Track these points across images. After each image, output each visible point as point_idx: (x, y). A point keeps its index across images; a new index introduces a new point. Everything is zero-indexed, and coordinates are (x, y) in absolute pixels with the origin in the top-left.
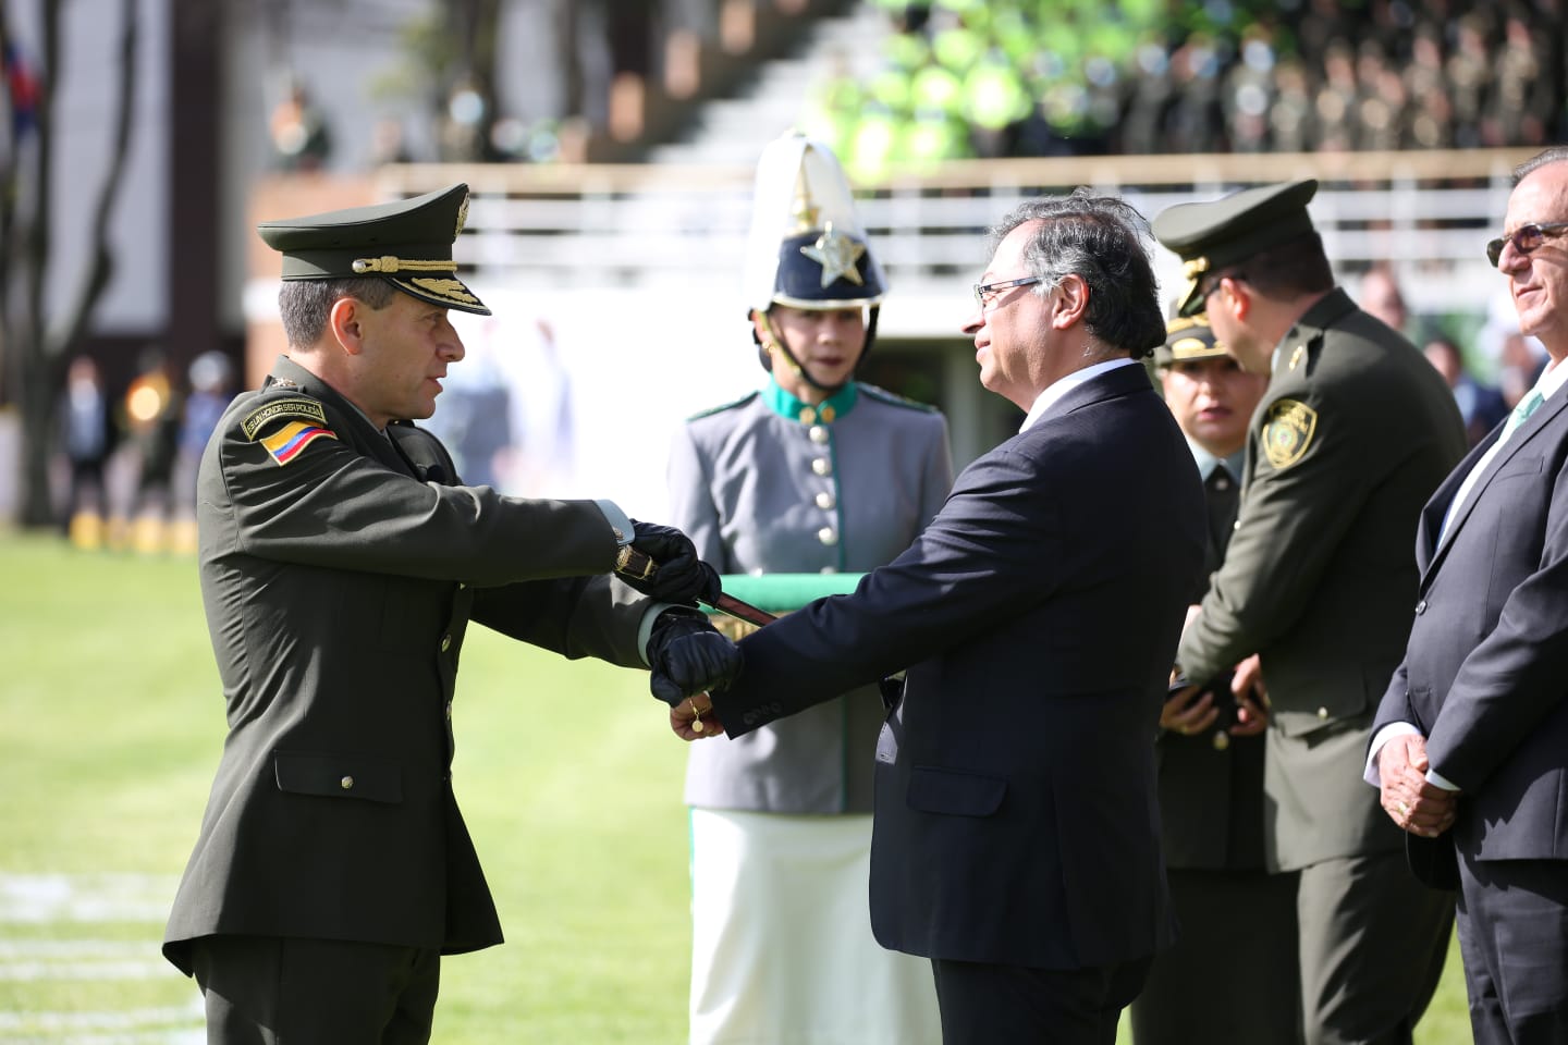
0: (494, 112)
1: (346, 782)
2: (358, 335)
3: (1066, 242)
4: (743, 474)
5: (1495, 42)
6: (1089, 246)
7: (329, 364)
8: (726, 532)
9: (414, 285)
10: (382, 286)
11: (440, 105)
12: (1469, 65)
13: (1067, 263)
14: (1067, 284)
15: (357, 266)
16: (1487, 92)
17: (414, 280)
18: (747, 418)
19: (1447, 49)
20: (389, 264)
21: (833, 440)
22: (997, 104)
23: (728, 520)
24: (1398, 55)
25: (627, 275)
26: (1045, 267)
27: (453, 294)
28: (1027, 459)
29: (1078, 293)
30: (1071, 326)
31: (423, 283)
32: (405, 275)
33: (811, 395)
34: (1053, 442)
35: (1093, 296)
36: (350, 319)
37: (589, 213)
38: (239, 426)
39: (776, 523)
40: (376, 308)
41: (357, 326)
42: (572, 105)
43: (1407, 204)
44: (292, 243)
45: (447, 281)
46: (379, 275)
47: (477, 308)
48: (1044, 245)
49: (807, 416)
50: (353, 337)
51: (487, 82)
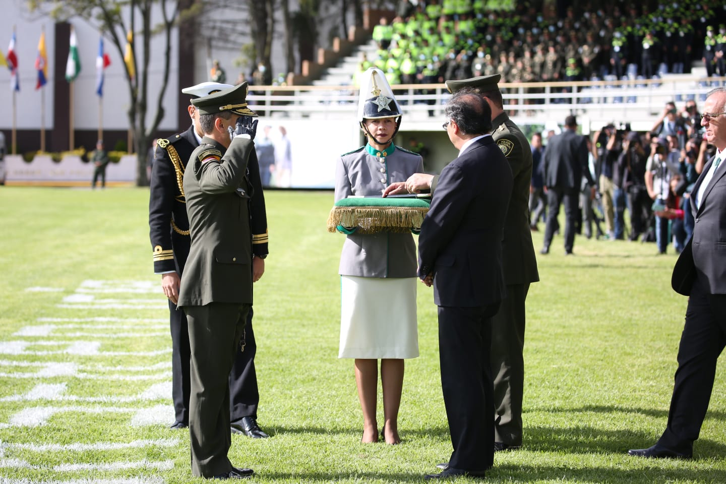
1: (234, 259)
2: (223, 128)
4: (357, 173)
5: (545, 51)
7: (216, 136)
8: (352, 189)
9: (237, 112)
10: (229, 113)
15: (221, 108)
17: (237, 110)
18: (360, 155)
20: (229, 107)
21: (386, 162)
22: (408, 68)
23: (353, 187)
24: (519, 55)
25: (306, 116)
27: (248, 113)
28: (459, 167)
31: (239, 111)
32: (234, 109)
33: (379, 147)
34: (466, 161)
36: (220, 123)
37: (297, 98)
38: (197, 157)
39: (368, 186)
40: (227, 119)
41: (222, 125)
42: (290, 69)
43: (522, 96)
45: (245, 109)
46: (227, 110)
49: (378, 154)
50: (222, 129)
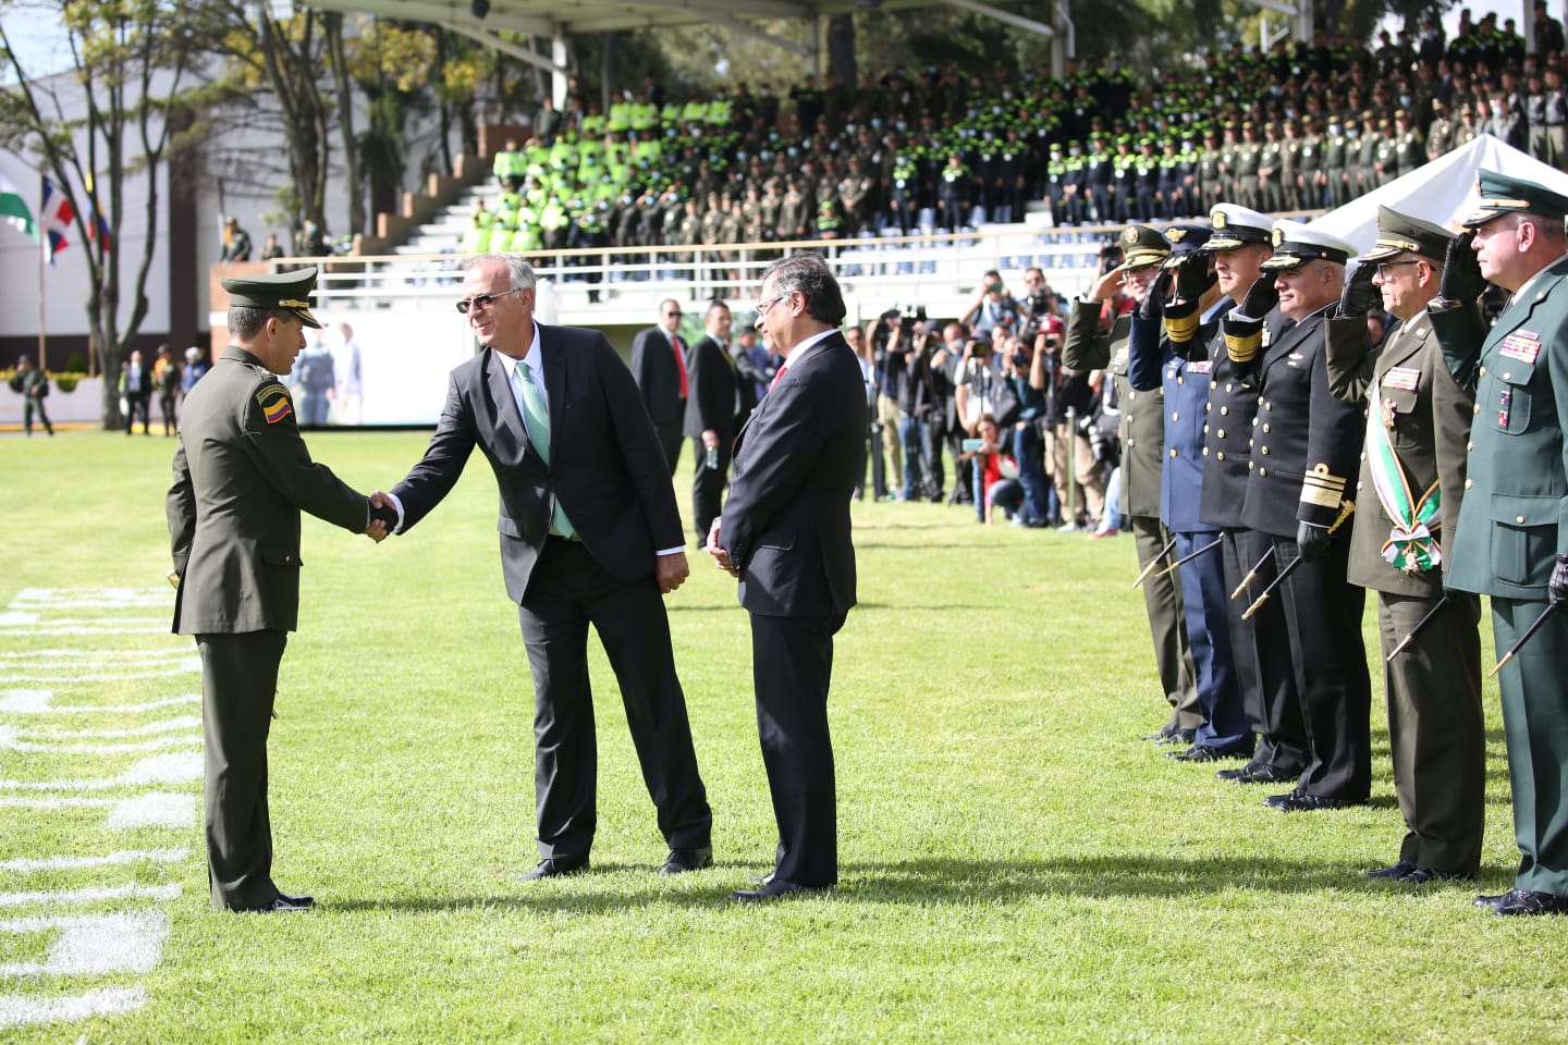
0: (322, 229)
2: (274, 334)
3: (790, 277)
5: (782, 190)
6: (801, 276)
9: (300, 313)
10: (287, 313)
11: (298, 226)
12: (769, 202)
13: (791, 287)
14: (794, 295)
15: (281, 303)
16: (778, 212)
17: (301, 311)
19: (761, 194)
20: (294, 303)
22: (553, 220)
24: (737, 197)
25: (384, 305)
26: (783, 290)
27: (305, 318)
29: (801, 300)
30: (800, 315)
32: (298, 309)
35: (807, 298)
36: (273, 327)
37: (368, 275)
40: (282, 323)
41: (274, 330)
42: (356, 229)
43: (743, 265)
44: (238, 289)
46: (288, 308)
47: (314, 325)
48: (780, 280)
51: (318, 216)
